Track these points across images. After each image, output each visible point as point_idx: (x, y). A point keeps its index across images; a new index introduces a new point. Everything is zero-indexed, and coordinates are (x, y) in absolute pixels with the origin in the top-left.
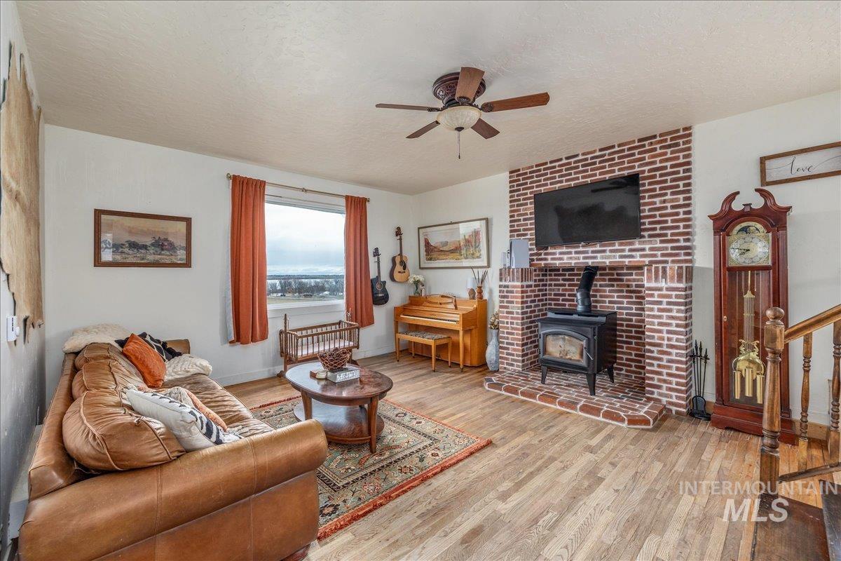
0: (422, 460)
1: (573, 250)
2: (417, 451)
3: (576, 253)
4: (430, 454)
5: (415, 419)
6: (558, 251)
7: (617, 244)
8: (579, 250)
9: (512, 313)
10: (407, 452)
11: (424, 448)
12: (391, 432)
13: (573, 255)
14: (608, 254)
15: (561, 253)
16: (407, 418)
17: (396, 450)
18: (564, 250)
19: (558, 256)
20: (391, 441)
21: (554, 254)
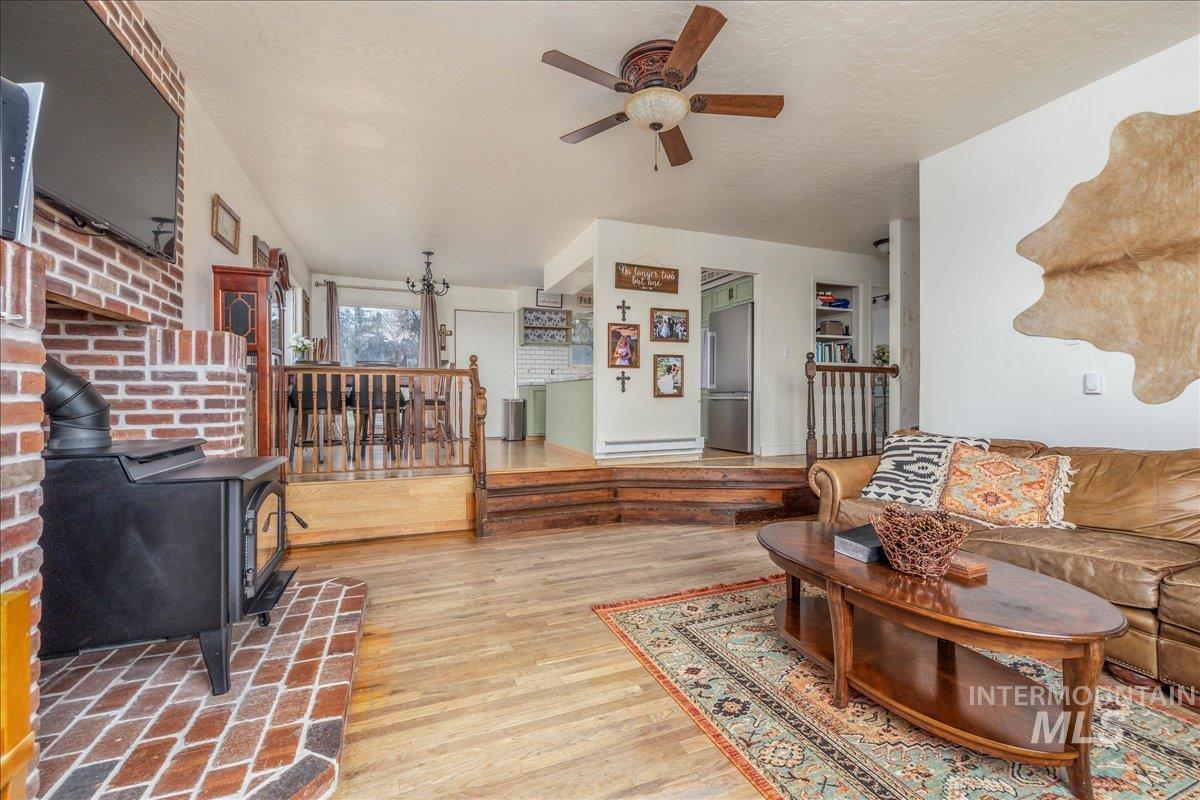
0: (715, 606)
2: (718, 617)
4: (699, 611)
5: (697, 685)
10: (734, 618)
11: (705, 619)
12: (760, 658)
14: (105, 274)
16: (718, 691)
17: (752, 624)
20: (760, 641)
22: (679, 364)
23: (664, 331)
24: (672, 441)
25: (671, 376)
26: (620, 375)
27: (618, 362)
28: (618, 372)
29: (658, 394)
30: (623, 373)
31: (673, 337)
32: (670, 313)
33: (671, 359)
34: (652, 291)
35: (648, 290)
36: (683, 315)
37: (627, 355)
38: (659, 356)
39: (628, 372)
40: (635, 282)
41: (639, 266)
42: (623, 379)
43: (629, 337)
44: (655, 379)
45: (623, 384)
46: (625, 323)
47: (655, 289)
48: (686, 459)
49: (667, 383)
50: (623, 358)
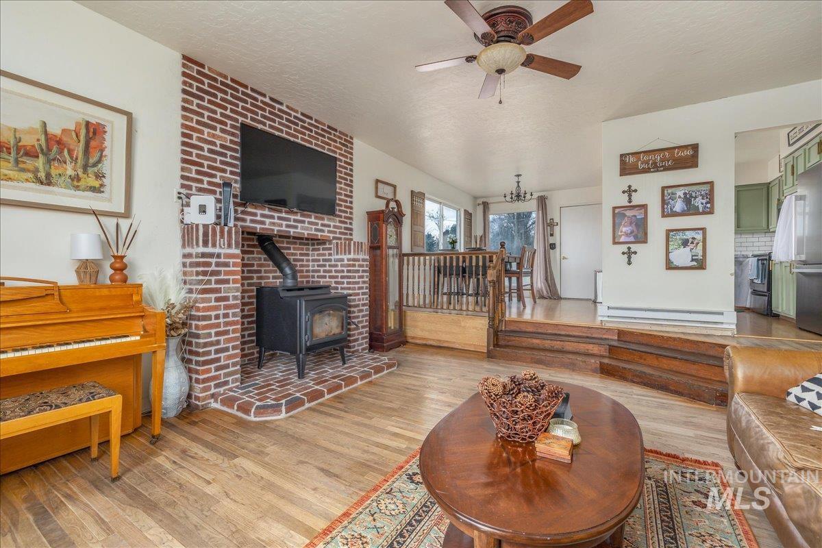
1: (276, 215)
3: (279, 218)
6: (259, 212)
7: (313, 217)
8: (282, 215)
9: (226, 299)
13: (276, 221)
14: (306, 225)
15: (263, 216)
18: (266, 212)
19: (258, 218)
21: (255, 215)
22: (699, 236)
23: (679, 206)
24: (690, 312)
25: (688, 249)
26: (626, 250)
27: (622, 239)
28: (624, 248)
29: (670, 266)
30: (629, 248)
31: (690, 210)
32: (686, 188)
33: (687, 233)
34: (664, 170)
35: (658, 171)
36: (707, 187)
37: (632, 232)
38: (672, 231)
39: (634, 247)
40: (640, 166)
41: (644, 152)
42: (629, 254)
43: (635, 216)
44: (668, 253)
45: (629, 258)
46: (631, 204)
47: (666, 169)
48: (710, 332)
49: (682, 256)
50: (627, 235)
